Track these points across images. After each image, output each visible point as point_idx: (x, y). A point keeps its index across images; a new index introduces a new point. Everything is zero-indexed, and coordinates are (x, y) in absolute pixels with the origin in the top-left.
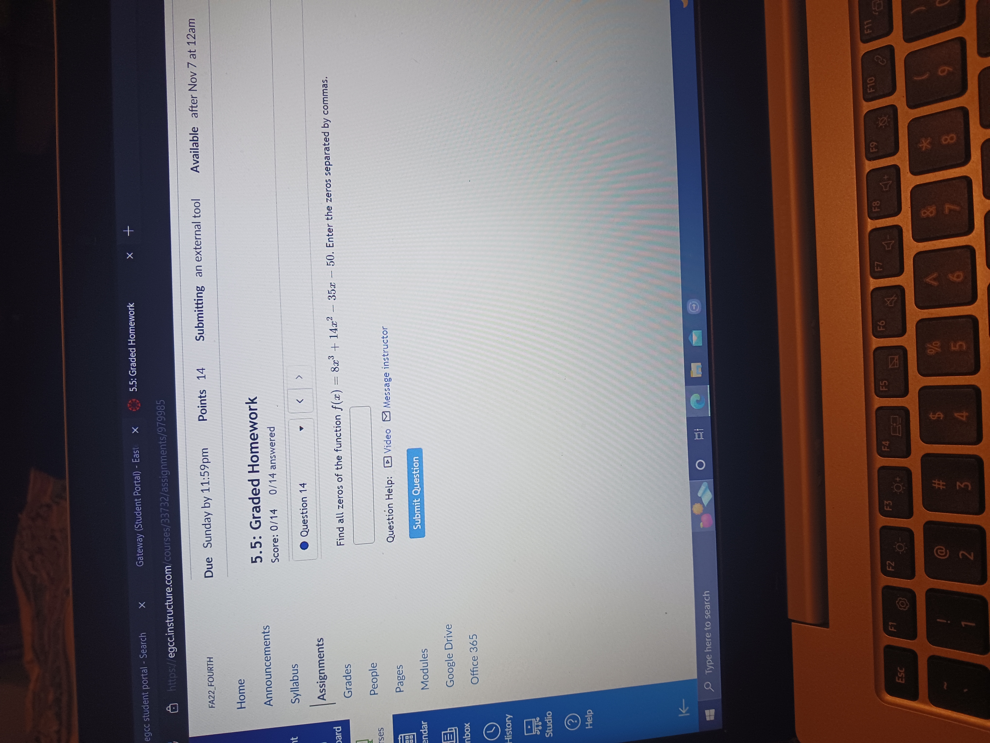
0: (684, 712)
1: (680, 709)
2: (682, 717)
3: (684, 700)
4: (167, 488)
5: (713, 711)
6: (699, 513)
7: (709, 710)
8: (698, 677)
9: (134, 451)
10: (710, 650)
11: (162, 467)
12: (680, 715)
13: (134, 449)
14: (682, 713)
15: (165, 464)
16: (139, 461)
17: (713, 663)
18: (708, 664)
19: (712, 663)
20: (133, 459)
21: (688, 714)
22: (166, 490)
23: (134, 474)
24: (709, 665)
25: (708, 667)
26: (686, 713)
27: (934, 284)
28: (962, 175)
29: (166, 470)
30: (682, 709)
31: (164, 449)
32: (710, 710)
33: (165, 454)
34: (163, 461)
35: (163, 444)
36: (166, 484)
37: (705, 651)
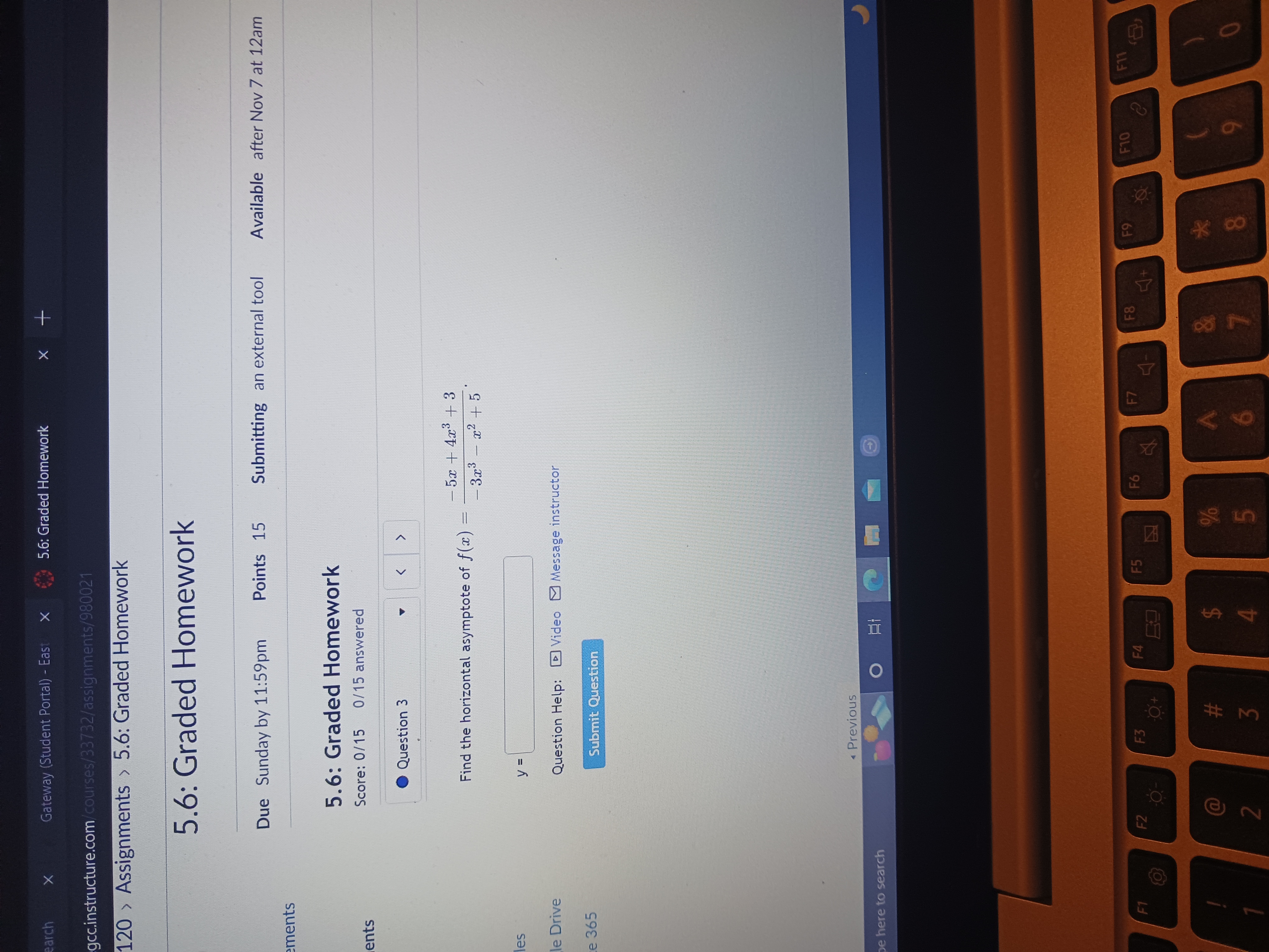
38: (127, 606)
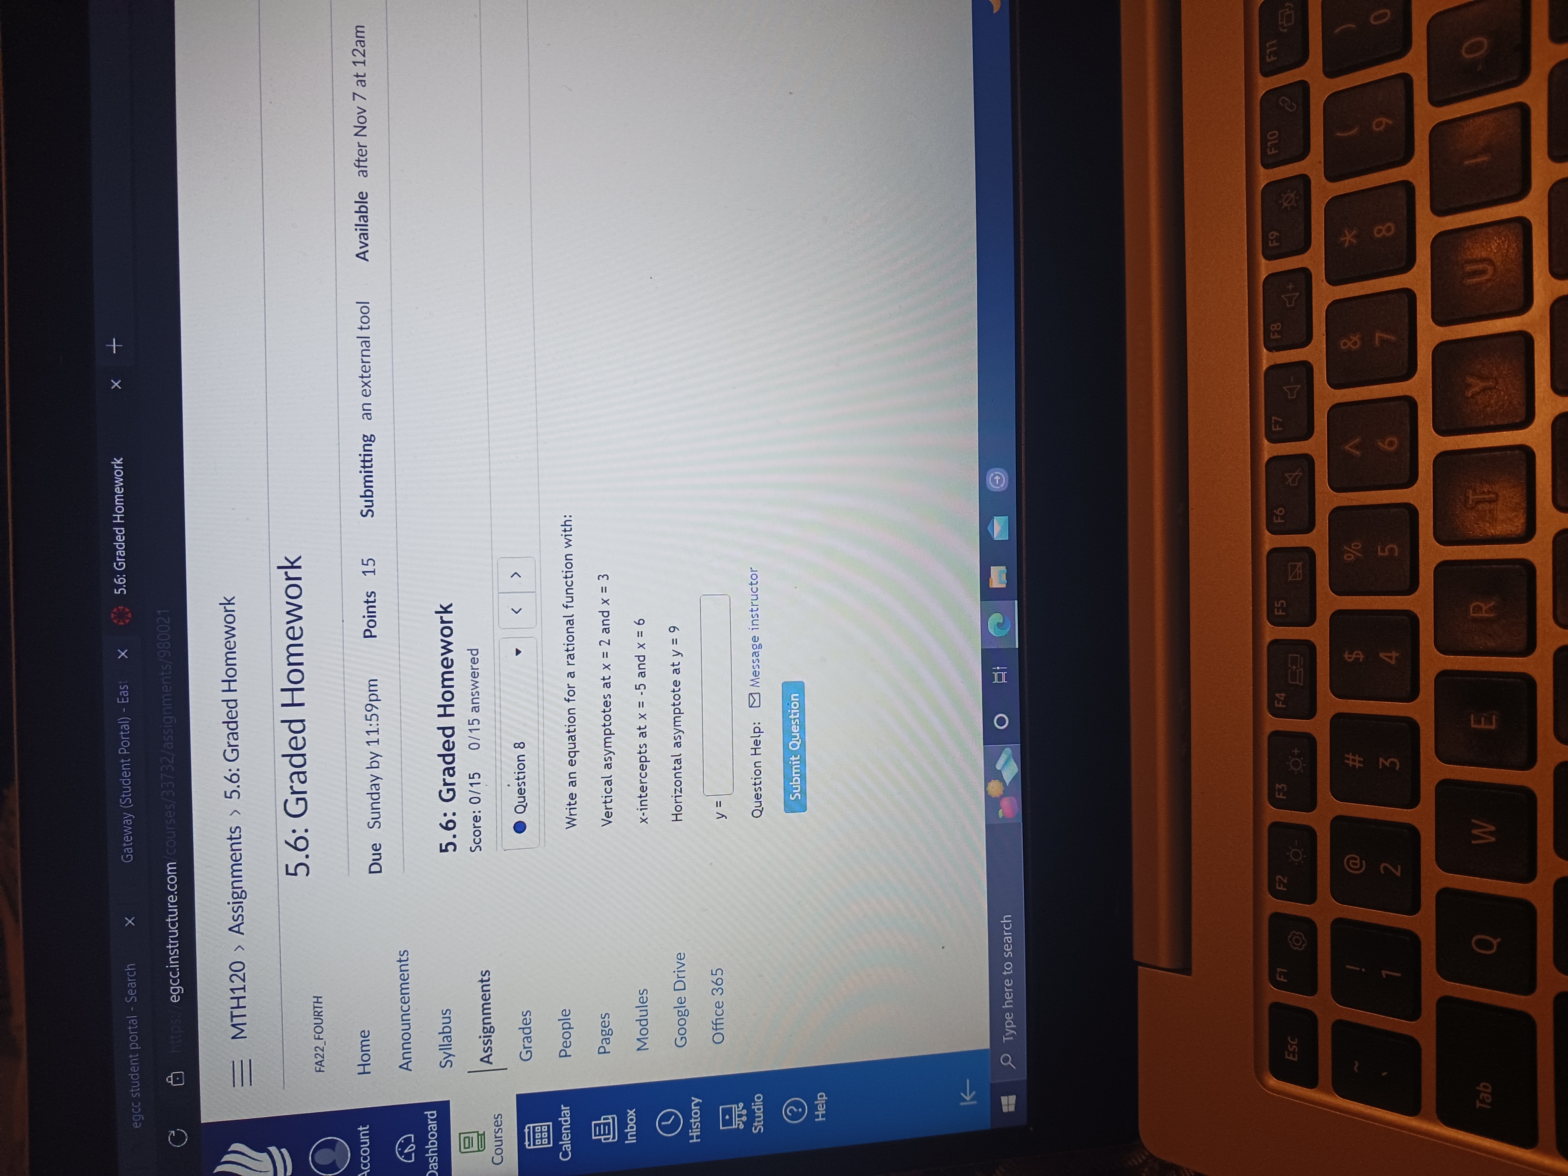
0: (968, 1098)
1: (962, 1094)
2: (964, 1106)
3: (968, 1081)
4: (171, 743)
5: (1013, 1099)
6: (998, 796)
7: (1007, 1097)
8: (991, 1046)
9: (121, 687)
10: (1012, 1006)
11: (164, 710)
12: (962, 1104)
13: (120, 683)
14: (965, 1100)
15: (169, 706)
16: (128, 701)
17: (1015, 1026)
18: (1007, 1026)
19: (1013, 1026)
20: (118, 699)
21: (975, 1102)
22: (170, 746)
23: (121, 721)
24: (1008, 1028)
25: (1008, 1032)
26: (971, 1100)
27: (1356, 454)
28: (1401, 287)
29: (169, 715)
30: (966, 1095)
31: (167, 683)
32: (1009, 1097)
33: (170, 691)
34: (166, 702)
35: (168, 676)
36: (170, 736)
37: (1003, 1007)
38: (235, 642)
